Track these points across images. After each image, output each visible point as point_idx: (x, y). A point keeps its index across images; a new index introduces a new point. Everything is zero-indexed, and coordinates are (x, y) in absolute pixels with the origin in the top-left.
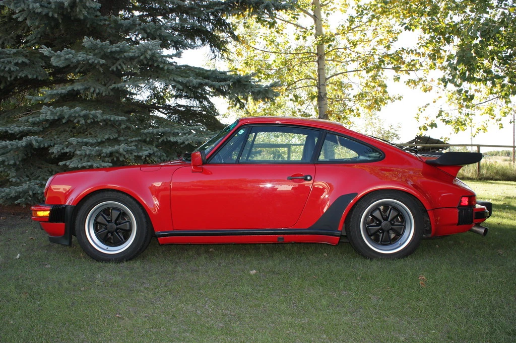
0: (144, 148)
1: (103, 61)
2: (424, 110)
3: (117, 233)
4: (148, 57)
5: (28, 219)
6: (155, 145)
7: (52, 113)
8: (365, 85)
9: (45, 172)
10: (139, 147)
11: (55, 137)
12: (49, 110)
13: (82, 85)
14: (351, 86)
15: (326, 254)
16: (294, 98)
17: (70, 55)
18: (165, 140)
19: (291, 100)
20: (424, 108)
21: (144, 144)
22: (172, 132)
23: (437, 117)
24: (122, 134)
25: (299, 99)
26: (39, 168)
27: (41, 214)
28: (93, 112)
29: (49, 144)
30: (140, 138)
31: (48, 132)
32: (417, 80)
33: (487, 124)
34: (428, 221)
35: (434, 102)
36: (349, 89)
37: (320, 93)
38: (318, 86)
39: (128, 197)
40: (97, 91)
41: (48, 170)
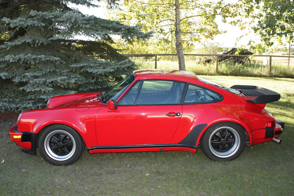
0: (72, 76)
1: (44, 25)
2: (240, 39)
3: (64, 148)
4: (73, 22)
5: (3, 123)
6: (78, 73)
7: (13, 59)
8: (204, 23)
9: (10, 92)
10: (69, 75)
11: (16, 70)
12: (12, 57)
13: (31, 38)
14: (195, 24)
15: (188, 156)
16: (160, 31)
17: (23, 22)
18: (85, 71)
19: (158, 32)
20: (240, 38)
21: (72, 73)
22: (89, 65)
23: (248, 45)
24: (57, 67)
25: (163, 31)
26: (6, 89)
27: (15, 137)
28: (39, 57)
29: (12, 76)
30: (69, 70)
31: (11, 66)
32: (236, 21)
33: (277, 47)
34: (247, 135)
35: (246, 35)
36: (195, 25)
37: (176, 29)
38: (176, 25)
39: (70, 128)
40: (41, 42)
41: (12, 90)
